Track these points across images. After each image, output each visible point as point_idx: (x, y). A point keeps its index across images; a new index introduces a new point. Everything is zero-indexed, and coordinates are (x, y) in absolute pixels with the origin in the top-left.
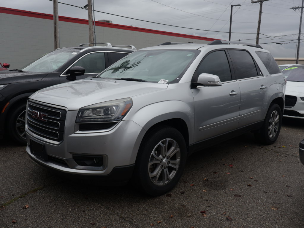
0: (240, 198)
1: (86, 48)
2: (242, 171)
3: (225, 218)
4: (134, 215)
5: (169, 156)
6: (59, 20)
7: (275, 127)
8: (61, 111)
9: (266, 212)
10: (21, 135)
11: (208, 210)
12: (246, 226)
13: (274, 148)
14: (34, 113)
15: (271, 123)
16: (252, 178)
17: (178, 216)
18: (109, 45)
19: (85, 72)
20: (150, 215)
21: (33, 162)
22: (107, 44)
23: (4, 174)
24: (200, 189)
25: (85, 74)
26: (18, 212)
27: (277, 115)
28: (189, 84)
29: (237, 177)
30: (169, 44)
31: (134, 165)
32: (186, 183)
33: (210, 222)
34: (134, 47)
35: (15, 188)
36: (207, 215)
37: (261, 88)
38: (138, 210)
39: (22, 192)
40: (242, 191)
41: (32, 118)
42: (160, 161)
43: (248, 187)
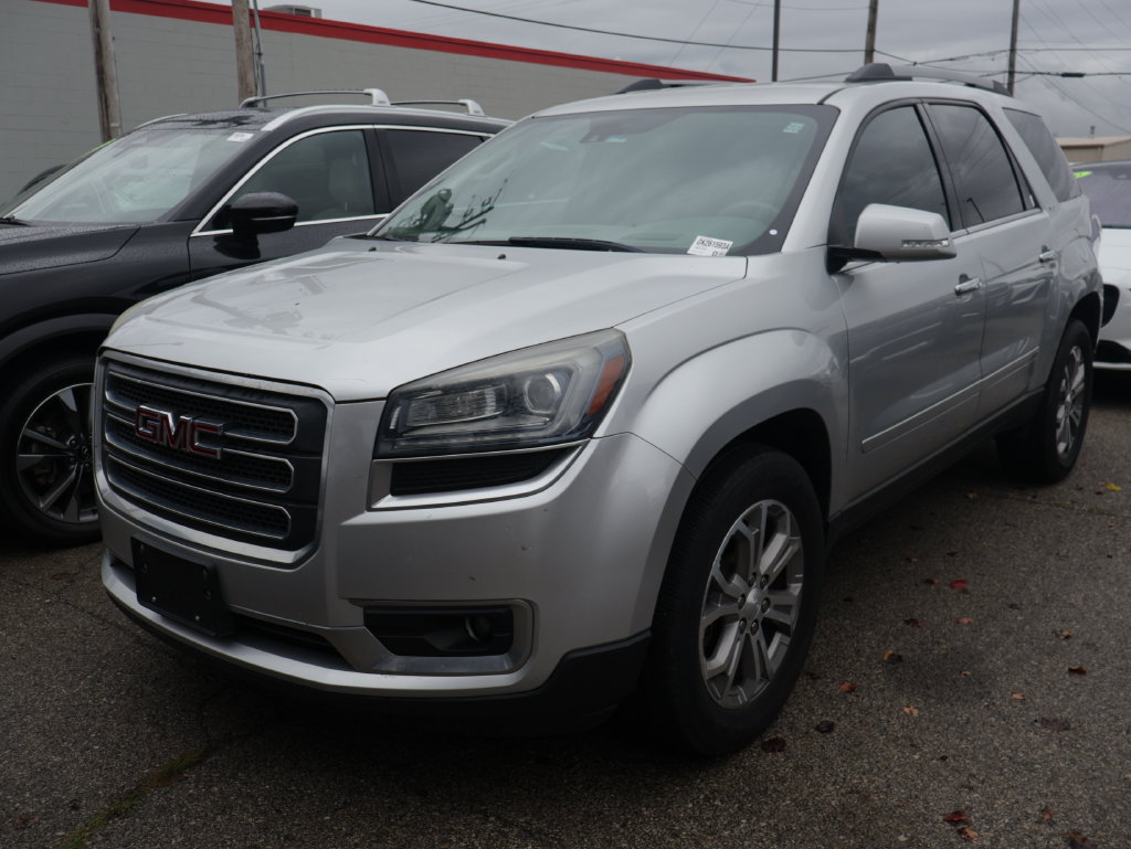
0: (1071, 734)
1: (281, 114)
2: (1013, 606)
5: (766, 576)
6: (113, 7)
7: (1074, 413)
8: (294, 405)
10: (42, 506)
11: (969, 808)
13: (1078, 495)
14: (145, 419)
15: (1062, 399)
16: (1067, 637)
18: (379, 101)
19: (298, 216)
22: (370, 95)
24: (888, 704)
25: (296, 224)
27: (1080, 364)
28: (822, 252)
29: (1008, 633)
31: (649, 634)
32: (819, 678)
34: (478, 107)
35: (75, 765)
36: (978, 831)
37: (1041, 261)
38: (675, 835)
39: (112, 786)
40: (1062, 700)
41: (135, 443)
42: (737, 605)
43: (1077, 681)
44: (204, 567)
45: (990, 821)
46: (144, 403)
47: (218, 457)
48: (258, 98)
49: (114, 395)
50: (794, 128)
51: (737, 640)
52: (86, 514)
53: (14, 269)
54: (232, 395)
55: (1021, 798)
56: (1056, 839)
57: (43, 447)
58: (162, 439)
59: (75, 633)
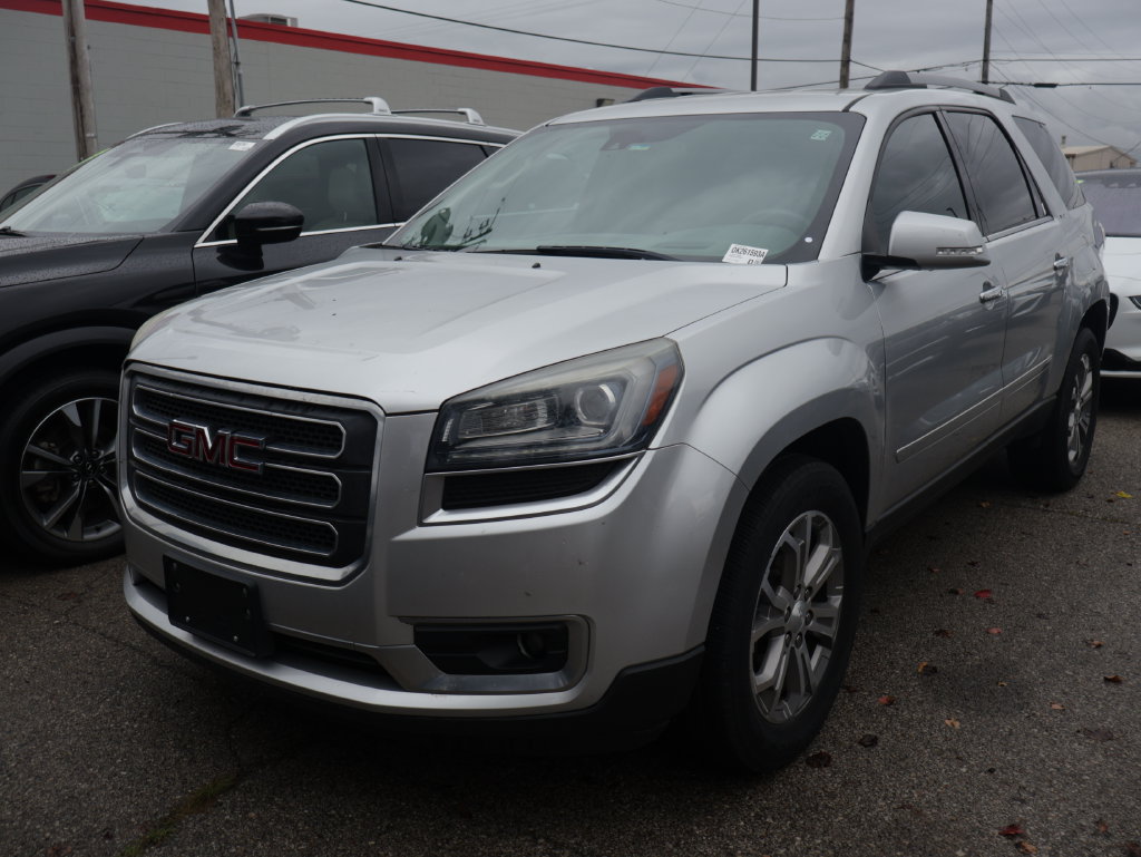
0: (1115, 744)
1: (281, 123)
2: (1040, 616)
5: (810, 588)
7: (1083, 421)
8: (341, 419)
10: (45, 524)
11: (1024, 821)
13: (1089, 502)
14: (179, 433)
15: (1072, 406)
16: (1099, 646)
18: (380, 110)
19: (304, 226)
22: (370, 103)
24: (929, 717)
25: (302, 234)
27: (1089, 371)
28: (857, 259)
29: (1039, 643)
31: (703, 649)
32: (855, 691)
34: (478, 116)
35: (103, 792)
36: (1034, 844)
37: (1055, 268)
38: (731, 855)
39: (144, 813)
40: (1102, 710)
41: (165, 458)
42: (782, 618)
43: (1113, 690)
44: (244, 586)
45: (1046, 834)
46: (177, 417)
47: (259, 472)
48: (253, 107)
49: (141, 409)
50: (821, 135)
51: (783, 653)
52: (90, 532)
53: (17, 281)
54: (274, 408)
55: (1074, 810)
57: (46, 464)
58: (197, 454)
59: (89, 654)
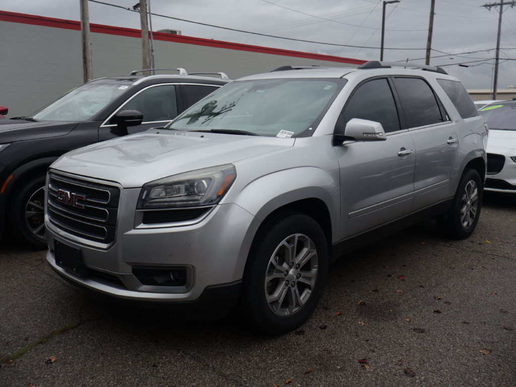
0: (424, 334)
2: (421, 287)
3: (401, 372)
4: (243, 369)
5: (299, 264)
6: (91, 30)
7: (472, 209)
8: (110, 189)
9: (471, 358)
10: (34, 232)
11: (370, 358)
12: (440, 384)
13: (470, 244)
14: (61, 194)
15: (464, 203)
16: (439, 299)
17: (321, 370)
18: (183, 73)
19: (143, 119)
20: (271, 369)
21: (57, 279)
22: (179, 70)
23: (7, 301)
24: (353, 321)
25: (142, 123)
26: (38, 370)
27: (475, 188)
28: (331, 137)
29: (415, 296)
30: (288, 68)
31: (241, 281)
32: (328, 309)
33: (377, 379)
34: (226, 76)
35: (30, 326)
36: (370, 366)
37: (448, 143)
38: (249, 361)
39: (42, 333)
40: (426, 322)
41: (57, 203)
42: (284, 274)
43: (436, 315)
45: (376, 363)
46: (61, 188)
47: (83, 208)
48: (137, 71)
49: (53, 186)
50: (328, 87)
51: (284, 288)
54: (90, 185)
55: (393, 356)
56: (400, 371)
57: (36, 209)
58: (65, 202)
59: (40, 281)
